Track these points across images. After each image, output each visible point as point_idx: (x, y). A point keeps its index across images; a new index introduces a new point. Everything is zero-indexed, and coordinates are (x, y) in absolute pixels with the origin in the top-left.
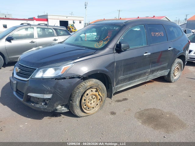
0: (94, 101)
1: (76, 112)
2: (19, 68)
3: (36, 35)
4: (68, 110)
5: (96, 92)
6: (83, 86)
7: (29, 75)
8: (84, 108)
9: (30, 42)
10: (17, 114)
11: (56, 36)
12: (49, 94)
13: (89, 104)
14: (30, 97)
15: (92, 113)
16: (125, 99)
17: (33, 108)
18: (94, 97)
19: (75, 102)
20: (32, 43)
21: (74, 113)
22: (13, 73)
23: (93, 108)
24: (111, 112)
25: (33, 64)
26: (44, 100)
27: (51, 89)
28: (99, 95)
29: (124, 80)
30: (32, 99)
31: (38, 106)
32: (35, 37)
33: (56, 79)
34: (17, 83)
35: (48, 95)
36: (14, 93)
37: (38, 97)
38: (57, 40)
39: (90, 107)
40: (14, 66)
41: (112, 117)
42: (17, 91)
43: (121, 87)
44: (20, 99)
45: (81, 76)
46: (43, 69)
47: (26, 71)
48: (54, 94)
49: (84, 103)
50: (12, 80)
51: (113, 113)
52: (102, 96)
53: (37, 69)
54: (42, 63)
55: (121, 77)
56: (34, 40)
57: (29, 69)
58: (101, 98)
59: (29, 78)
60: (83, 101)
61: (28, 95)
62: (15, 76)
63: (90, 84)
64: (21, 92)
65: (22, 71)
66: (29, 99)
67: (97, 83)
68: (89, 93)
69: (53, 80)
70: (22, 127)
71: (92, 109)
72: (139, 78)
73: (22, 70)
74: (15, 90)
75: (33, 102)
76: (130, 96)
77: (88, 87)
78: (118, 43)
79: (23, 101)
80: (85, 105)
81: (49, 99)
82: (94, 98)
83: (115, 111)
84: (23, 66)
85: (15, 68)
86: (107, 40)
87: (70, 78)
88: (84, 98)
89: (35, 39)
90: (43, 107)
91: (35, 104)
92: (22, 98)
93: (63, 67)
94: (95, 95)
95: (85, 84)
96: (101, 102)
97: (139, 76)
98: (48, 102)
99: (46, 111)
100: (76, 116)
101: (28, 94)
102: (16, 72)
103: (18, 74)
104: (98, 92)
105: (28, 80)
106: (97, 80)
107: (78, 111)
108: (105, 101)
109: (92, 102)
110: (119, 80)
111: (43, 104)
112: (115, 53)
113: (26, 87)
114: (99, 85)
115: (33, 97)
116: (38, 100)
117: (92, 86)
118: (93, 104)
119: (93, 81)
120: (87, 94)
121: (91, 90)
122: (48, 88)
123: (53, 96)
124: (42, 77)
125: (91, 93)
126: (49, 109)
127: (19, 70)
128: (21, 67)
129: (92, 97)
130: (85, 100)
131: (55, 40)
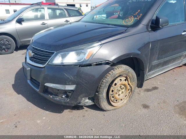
0: (122, 92)
1: (102, 105)
2: (32, 52)
3: (47, 17)
4: (93, 103)
5: (125, 81)
6: (111, 74)
7: (45, 61)
8: (111, 100)
9: (42, 23)
10: (33, 105)
11: (67, 17)
12: (72, 84)
13: (117, 96)
14: (48, 87)
15: (120, 105)
16: (155, 88)
17: (52, 100)
18: (123, 86)
19: (102, 94)
20: (43, 24)
21: (100, 106)
22: (26, 58)
23: (122, 100)
24: (143, 105)
25: (50, 46)
26: (65, 92)
27: (74, 78)
28: (129, 84)
29: (158, 66)
30: (49, 90)
31: (57, 99)
32: (46, 19)
33: (80, 66)
34: (31, 70)
35: (71, 86)
36: (29, 81)
37: (58, 88)
38: (69, 21)
39: (118, 99)
40: (26, 50)
41: (145, 111)
42: (32, 79)
43: (154, 74)
44: (36, 89)
45: (110, 61)
46: (62, 53)
47: (40, 55)
48: (78, 84)
49: (112, 95)
50: (25, 66)
51: (146, 107)
52: (132, 86)
53: (55, 52)
54: (60, 45)
55: (155, 62)
56: (45, 22)
57: (45, 53)
58: (131, 87)
59: (46, 64)
60: (111, 92)
61: (45, 86)
62: (29, 61)
63: (120, 72)
64: (36, 80)
65: (36, 56)
66: (46, 90)
67: (127, 70)
68: (118, 82)
69: (76, 66)
70: (39, 123)
71: (120, 101)
72: (173, 63)
73: (36, 54)
74: (29, 78)
75: (51, 94)
76: (159, 83)
77: (117, 76)
78: (154, 18)
79: (39, 91)
80: (113, 97)
81: (72, 91)
82: (123, 88)
83: (147, 104)
84: (37, 49)
85: (28, 52)
86: (139, 14)
87: (97, 65)
88: (112, 89)
89: (46, 20)
90: (64, 100)
91: (54, 96)
92: (38, 88)
93: (89, 50)
94: (125, 85)
95: (114, 72)
96: (131, 93)
97: (174, 60)
98: (70, 94)
99: (68, 105)
100: (102, 110)
101: (45, 84)
102: (29, 57)
103: (32, 59)
104: (128, 81)
105: (44, 67)
106: (128, 67)
107: (104, 104)
108: (134, 91)
109: (120, 92)
110: (152, 66)
111: (63, 97)
112: (150, 31)
113: (42, 76)
114: (129, 72)
115: (51, 88)
116: (57, 91)
117: (122, 73)
118: (122, 95)
119: (123, 68)
120: (116, 84)
121: (120, 78)
122: (71, 78)
123: (76, 88)
124: (62, 63)
125: (120, 83)
126: (72, 103)
127: (33, 54)
128: (34, 50)
129: (120, 87)
130: (113, 91)
131: (67, 21)
